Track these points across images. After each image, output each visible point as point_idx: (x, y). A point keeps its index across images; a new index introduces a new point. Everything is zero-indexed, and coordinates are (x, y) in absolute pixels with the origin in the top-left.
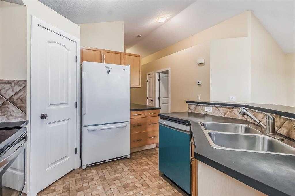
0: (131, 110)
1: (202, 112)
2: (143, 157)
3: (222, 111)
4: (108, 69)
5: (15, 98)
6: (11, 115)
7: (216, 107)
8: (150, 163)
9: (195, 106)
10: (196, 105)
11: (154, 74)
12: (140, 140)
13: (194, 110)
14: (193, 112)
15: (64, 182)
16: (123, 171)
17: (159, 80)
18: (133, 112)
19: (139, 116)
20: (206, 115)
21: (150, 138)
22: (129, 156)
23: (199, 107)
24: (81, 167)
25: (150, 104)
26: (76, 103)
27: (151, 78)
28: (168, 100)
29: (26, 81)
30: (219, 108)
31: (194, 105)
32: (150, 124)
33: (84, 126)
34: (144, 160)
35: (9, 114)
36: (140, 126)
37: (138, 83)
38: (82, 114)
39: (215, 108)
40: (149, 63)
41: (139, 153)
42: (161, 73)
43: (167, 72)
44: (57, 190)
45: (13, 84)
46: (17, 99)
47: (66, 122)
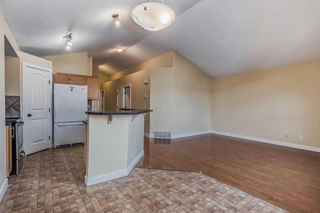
4: (71, 88)
5: (14, 105)
6: (13, 114)
11: (122, 88)
17: (125, 93)
24: (53, 147)
27: (120, 91)
29: (20, 96)
33: (55, 123)
35: (11, 113)
38: (54, 116)
42: (127, 88)
45: (13, 98)
46: (16, 106)
47: (43, 120)
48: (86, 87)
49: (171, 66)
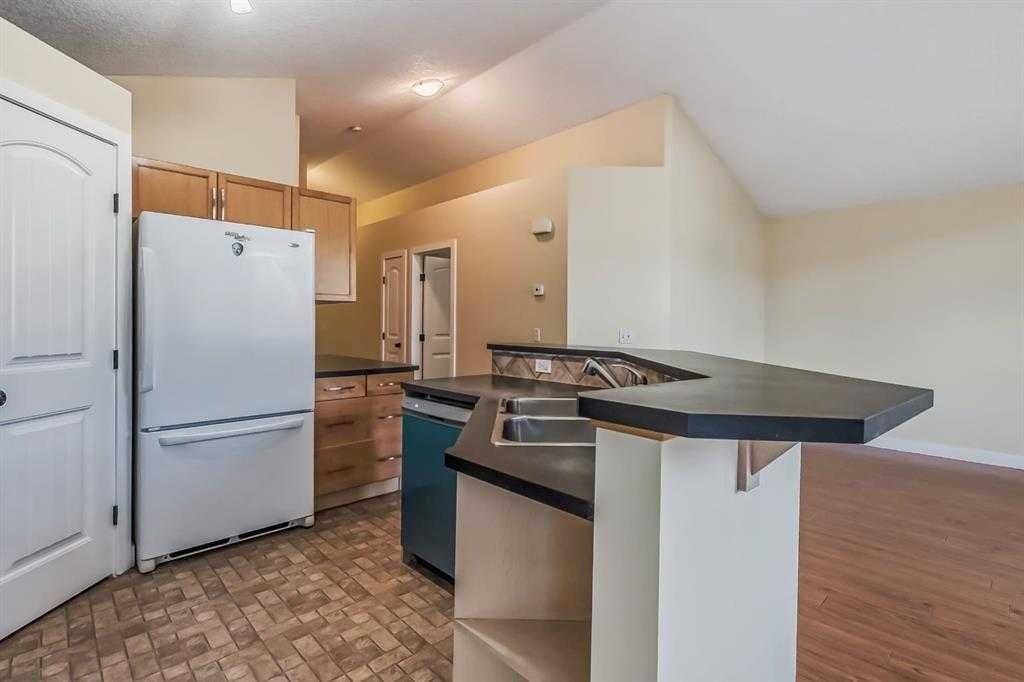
0: (318, 375)
1: (527, 376)
2: (359, 520)
3: (574, 371)
4: (235, 241)
7: (562, 360)
8: (379, 533)
9: (511, 358)
10: (512, 355)
11: (406, 256)
12: (345, 469)
13: (508, 370)
14: (505, 374)
15: (71, 618)
16: (289, 563)
17: (422, 278)
18: (326, 382)
19: (347, 394)
20: (538, 382)
21: (383, 460)
22: (310, 521)
23: (520, 362)
24: (135, 567)
25: (392, 356)
26: (116, 353)
27: (395, 271)
28: (448, 344)
30: (568, 363)
31: (508, 355)
32: (383, 418)
33: (146, 430)
34: (362, 526)
36: (350, 423)
37: (344, 288)
38: (140, 390)
39: (558, 363)
40: (393, 219)
41: (345, 510)
42: (430, 255)
43: (445, 253)
44: (44, 643)
47: (76, 418)
48: (307, 239)
49: (659, 163)
